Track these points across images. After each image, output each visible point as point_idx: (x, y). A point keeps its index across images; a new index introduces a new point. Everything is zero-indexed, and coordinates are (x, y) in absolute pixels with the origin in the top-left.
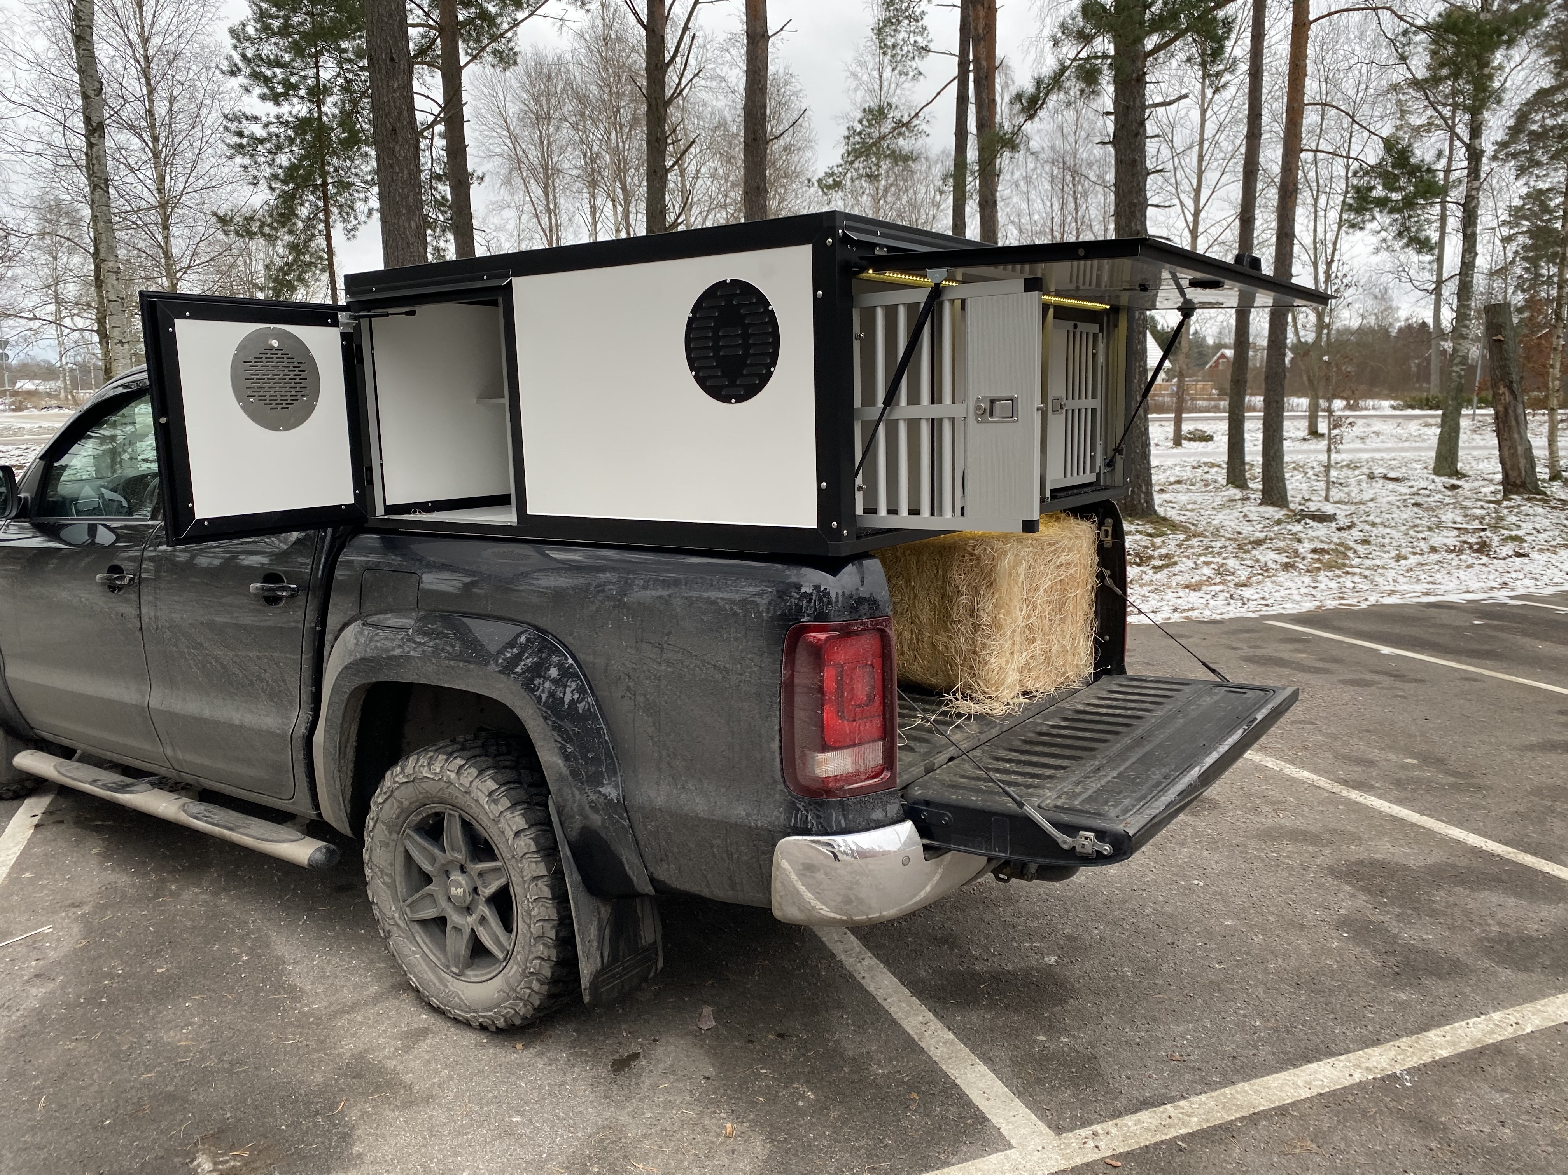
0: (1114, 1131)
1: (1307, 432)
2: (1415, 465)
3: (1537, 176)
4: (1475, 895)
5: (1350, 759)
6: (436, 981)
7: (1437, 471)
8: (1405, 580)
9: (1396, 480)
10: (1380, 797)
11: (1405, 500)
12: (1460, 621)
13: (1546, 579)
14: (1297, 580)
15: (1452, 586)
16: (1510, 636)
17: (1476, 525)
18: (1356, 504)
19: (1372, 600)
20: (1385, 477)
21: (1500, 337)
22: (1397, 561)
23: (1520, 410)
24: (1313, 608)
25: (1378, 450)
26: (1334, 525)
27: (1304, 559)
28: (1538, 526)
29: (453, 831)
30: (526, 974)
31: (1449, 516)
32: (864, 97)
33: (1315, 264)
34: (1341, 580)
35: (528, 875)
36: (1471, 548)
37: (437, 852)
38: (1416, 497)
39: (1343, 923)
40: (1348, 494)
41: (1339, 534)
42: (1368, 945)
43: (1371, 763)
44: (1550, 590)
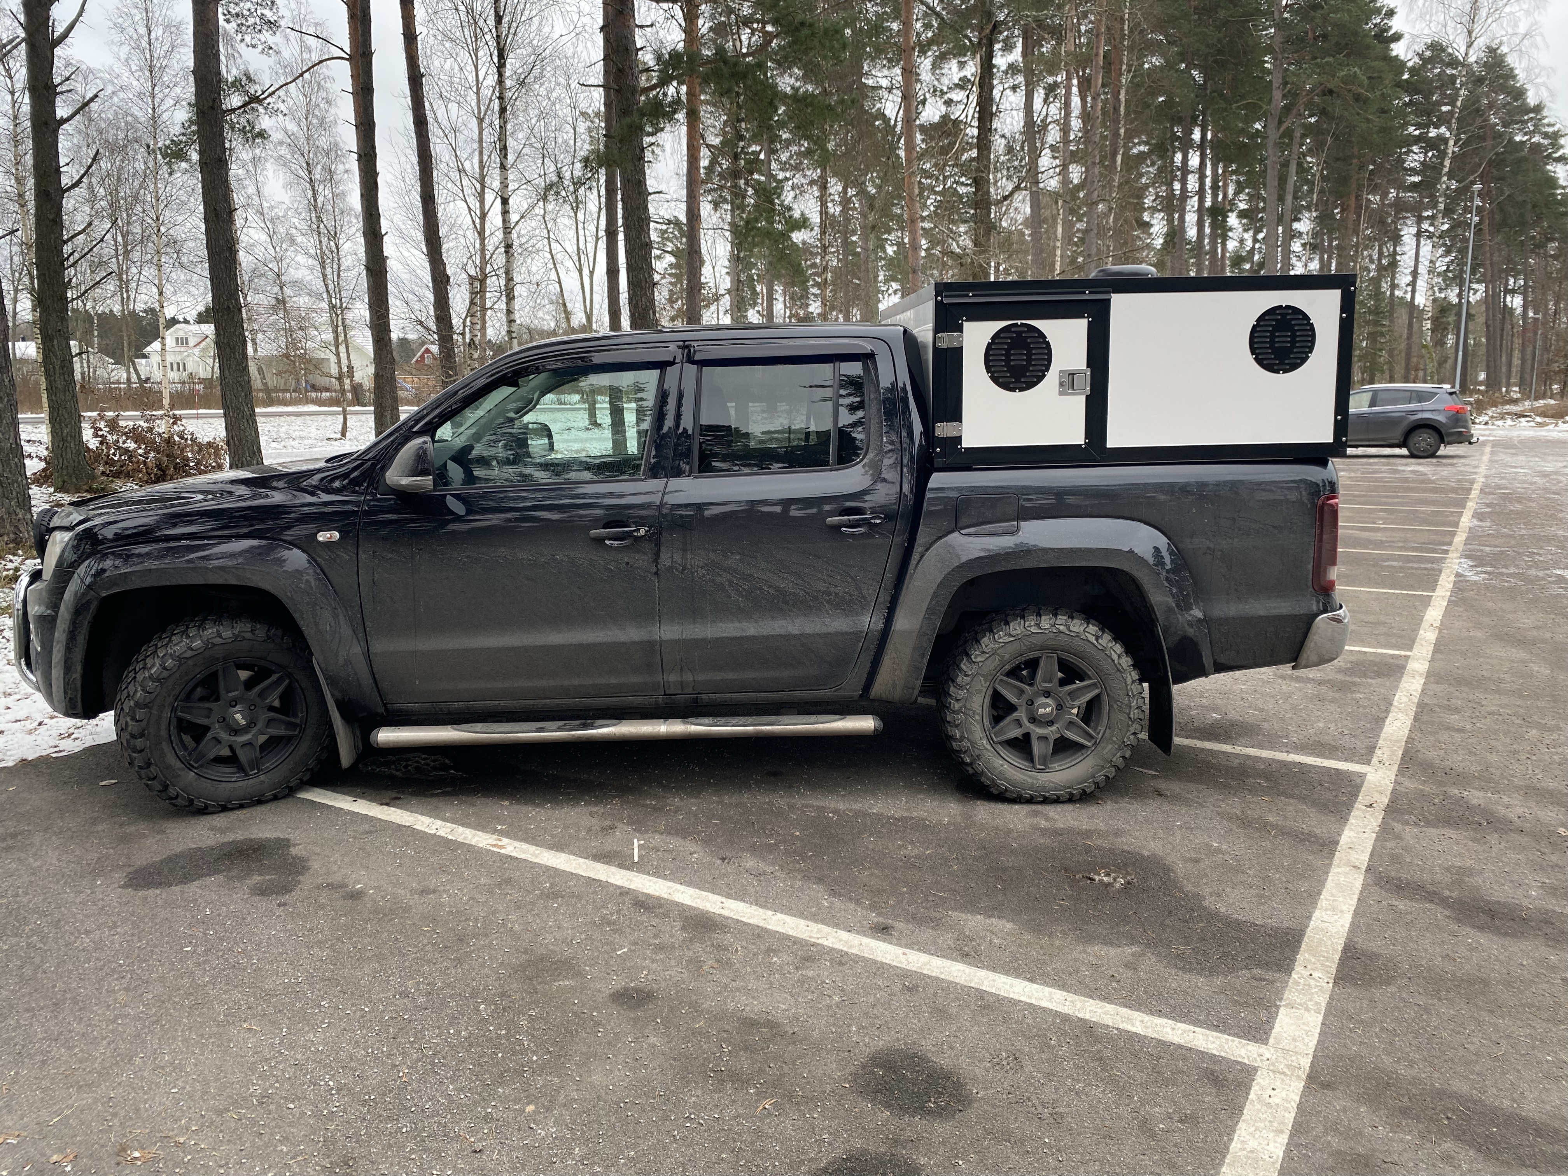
1: (587, 422)
6: (1026, 779)
29: (1048, 669)
30: (1120, 748)
33: (580, 271)
37: (1027, 687)
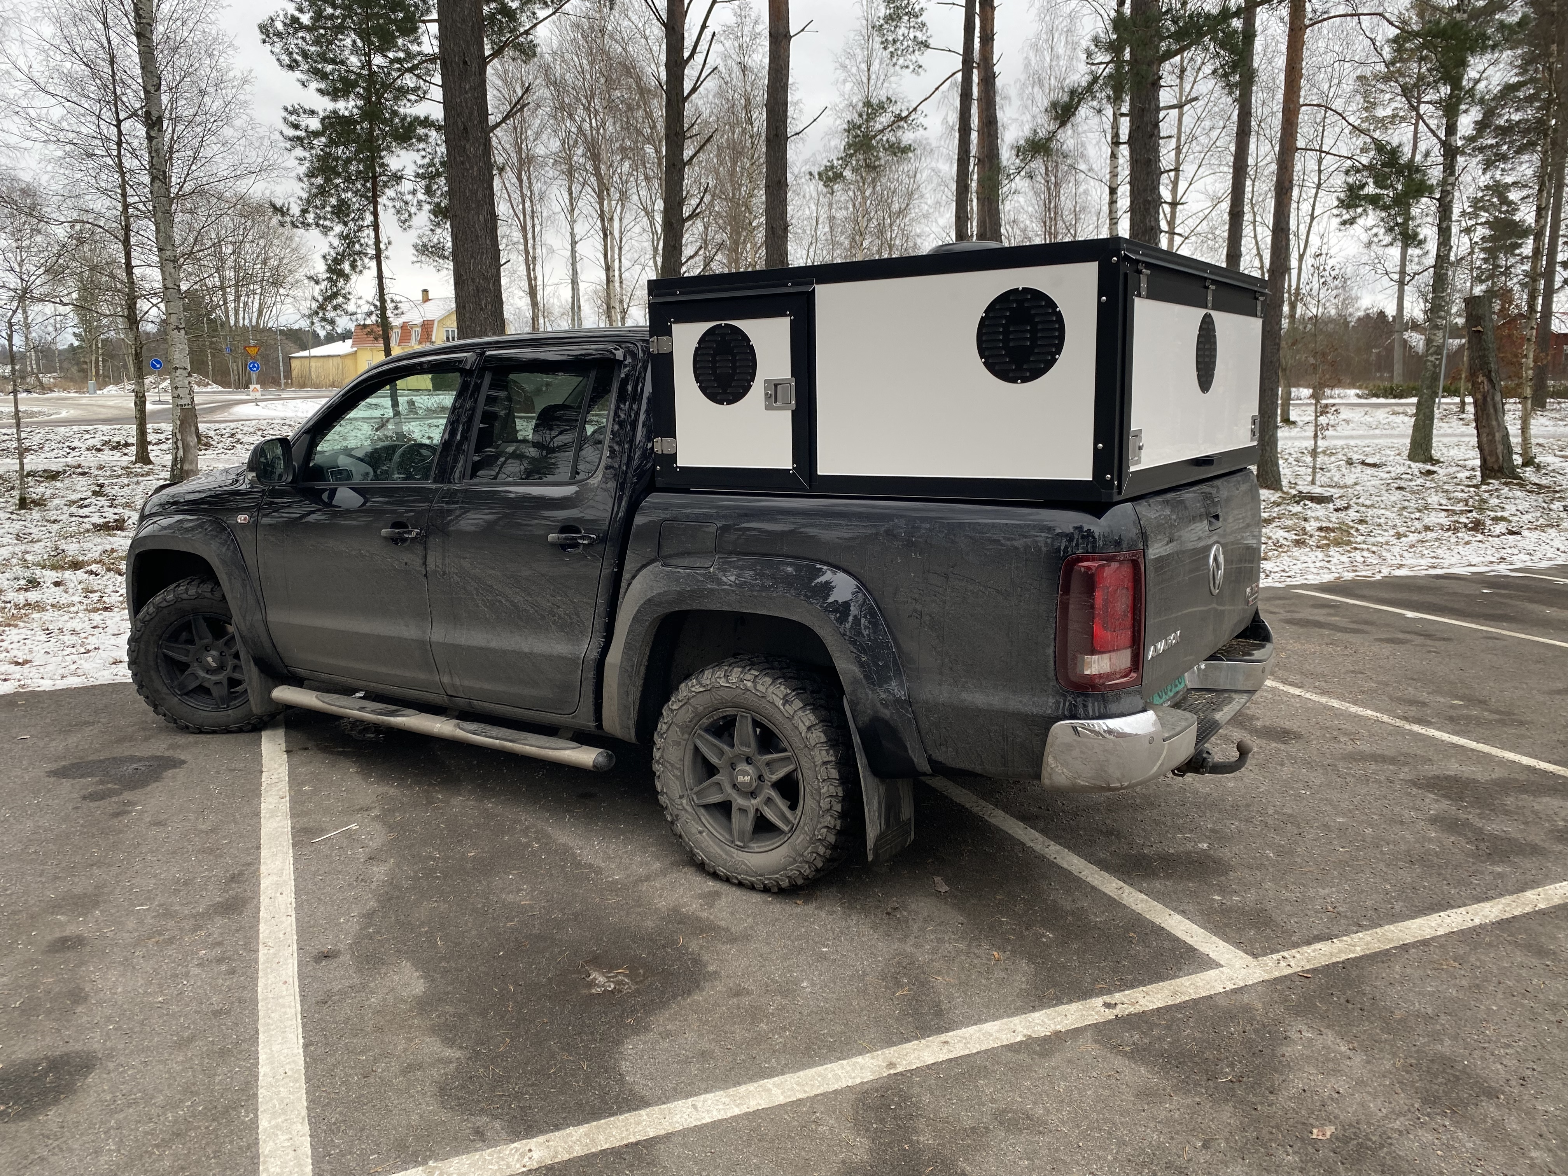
0: (1298, 956)
2: (1388, 452)
3: (1503, 170)
4: (1539, 800)
5: (1404, 701)
6: (722, 853)
7: (1411, 458)
8: (1411, 555)
9: (1374, 465)
10: (1438, 729)
11: (1388, 484)
12: (1471, 590)
13: (1539, 555)
14: (1310, 554)
15: (1454, 560)
16: (1518, 603)
17: (1460, 507)
18: (1342, 487)
19: (1385, 572)
20: (1363, 463)
21: (1479, 328)
22: (1398, 539)
23: (1498, 397)
24: (1332, 579)
25: (1352, 437)
26: (1331, 505)
27: (1311, 536)
28: (1520, 508)
29: (744, 730)
30: (813, 841)
31: (1434, 499)
32: (852, 89)
34: (1352, 555)
35: (819, 761)
36: (1466, 526)
37: (726, 748)
38: (1399, 481)
39: (1434, 821)
40: (1331, 478)
41: (1336, 514)
42: (1460, 834)
43: (1424, 704)
44: (1544, 564)
